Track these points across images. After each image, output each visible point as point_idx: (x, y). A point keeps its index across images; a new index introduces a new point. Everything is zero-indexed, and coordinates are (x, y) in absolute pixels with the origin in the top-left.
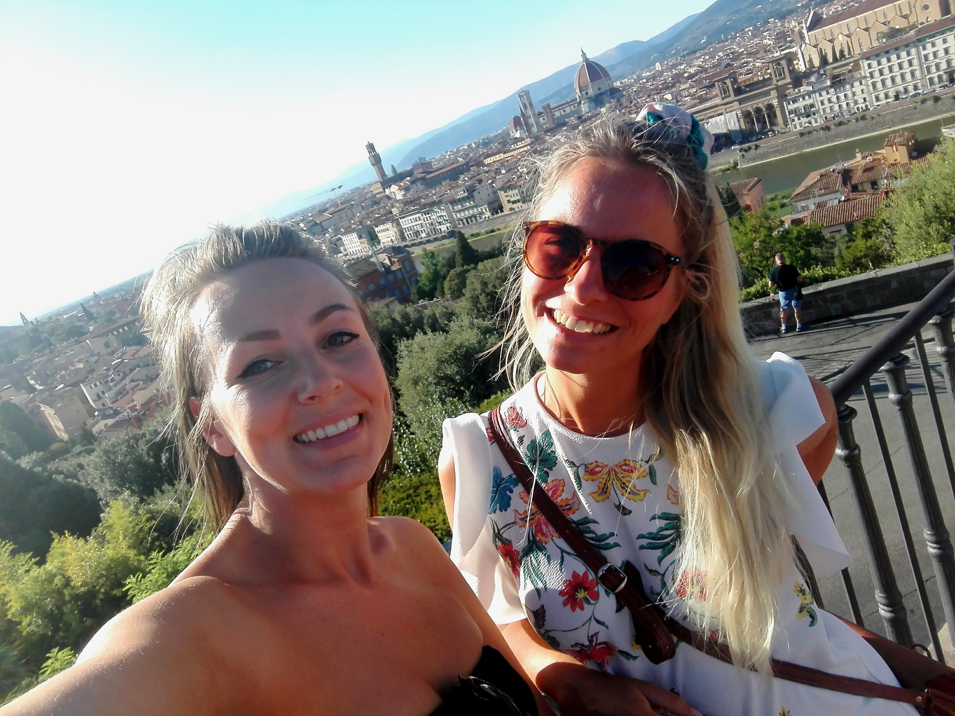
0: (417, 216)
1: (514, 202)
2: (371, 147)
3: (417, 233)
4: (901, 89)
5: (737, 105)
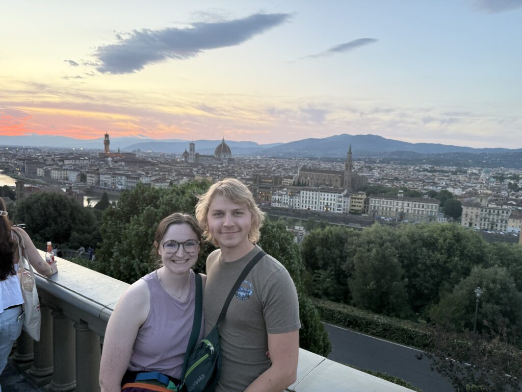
0: (109, 176)
2: (107, 136)
3: (106, 184)
4: (311, 206)
5: (258, 187)
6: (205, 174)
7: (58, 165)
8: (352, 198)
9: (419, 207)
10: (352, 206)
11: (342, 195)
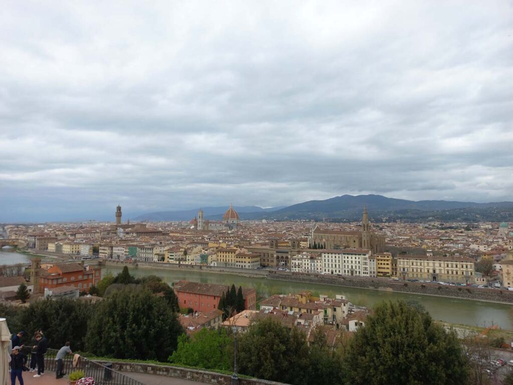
0: (123, 248)
1: (170, 259)
3: (119, 256)
4: (334, 270)
5: (275, 252)
6: (218, 241)
7: (69, 239)
8: (378, 260)
9: (452, 267)
10: (379, 268)
11: (367, 256)
